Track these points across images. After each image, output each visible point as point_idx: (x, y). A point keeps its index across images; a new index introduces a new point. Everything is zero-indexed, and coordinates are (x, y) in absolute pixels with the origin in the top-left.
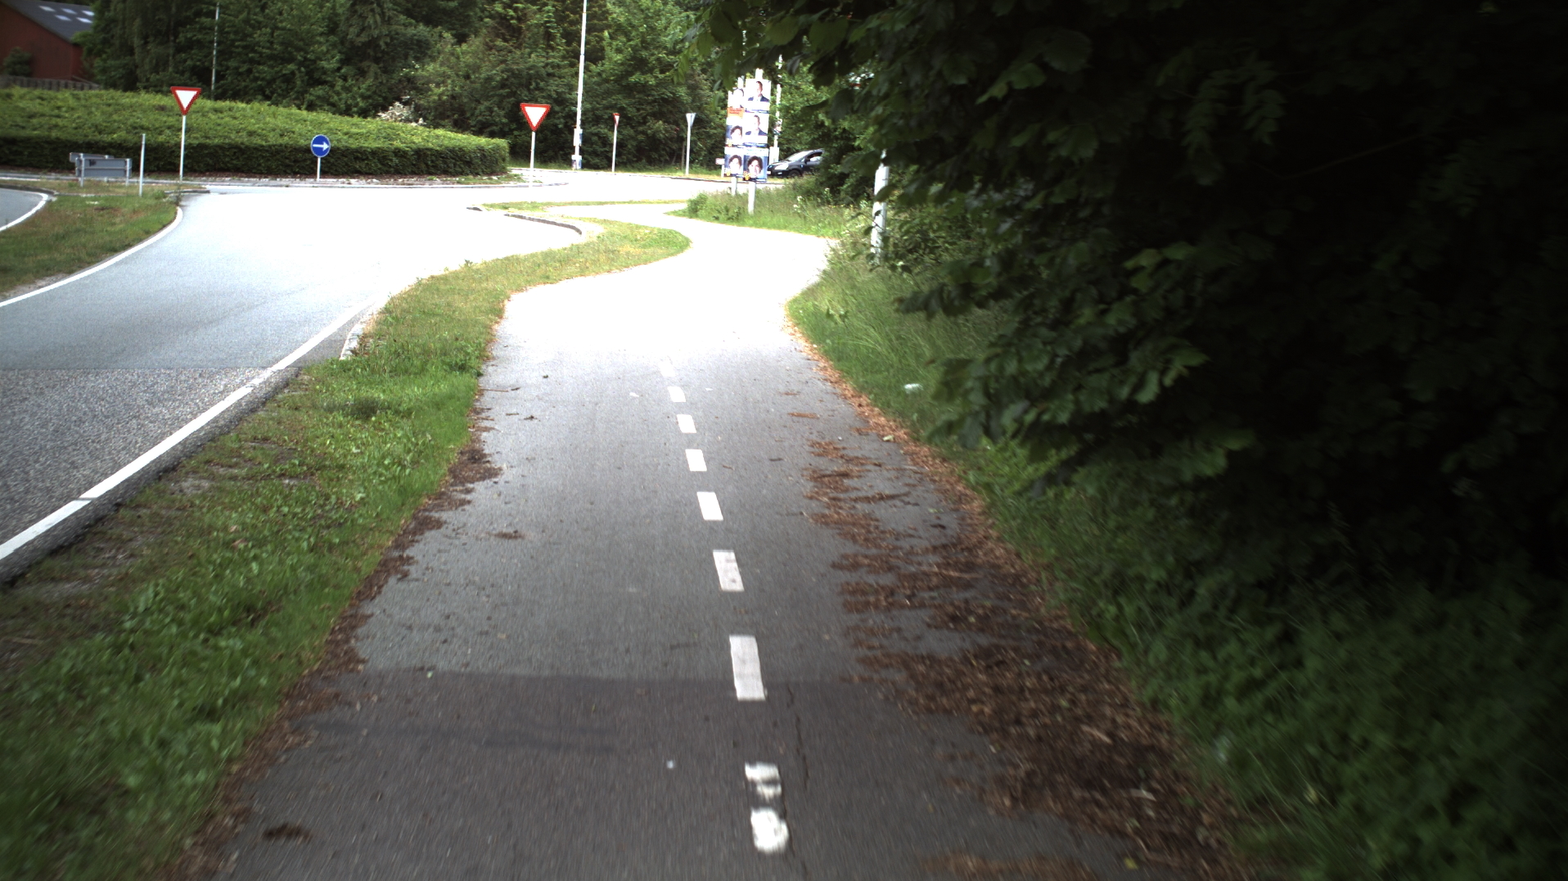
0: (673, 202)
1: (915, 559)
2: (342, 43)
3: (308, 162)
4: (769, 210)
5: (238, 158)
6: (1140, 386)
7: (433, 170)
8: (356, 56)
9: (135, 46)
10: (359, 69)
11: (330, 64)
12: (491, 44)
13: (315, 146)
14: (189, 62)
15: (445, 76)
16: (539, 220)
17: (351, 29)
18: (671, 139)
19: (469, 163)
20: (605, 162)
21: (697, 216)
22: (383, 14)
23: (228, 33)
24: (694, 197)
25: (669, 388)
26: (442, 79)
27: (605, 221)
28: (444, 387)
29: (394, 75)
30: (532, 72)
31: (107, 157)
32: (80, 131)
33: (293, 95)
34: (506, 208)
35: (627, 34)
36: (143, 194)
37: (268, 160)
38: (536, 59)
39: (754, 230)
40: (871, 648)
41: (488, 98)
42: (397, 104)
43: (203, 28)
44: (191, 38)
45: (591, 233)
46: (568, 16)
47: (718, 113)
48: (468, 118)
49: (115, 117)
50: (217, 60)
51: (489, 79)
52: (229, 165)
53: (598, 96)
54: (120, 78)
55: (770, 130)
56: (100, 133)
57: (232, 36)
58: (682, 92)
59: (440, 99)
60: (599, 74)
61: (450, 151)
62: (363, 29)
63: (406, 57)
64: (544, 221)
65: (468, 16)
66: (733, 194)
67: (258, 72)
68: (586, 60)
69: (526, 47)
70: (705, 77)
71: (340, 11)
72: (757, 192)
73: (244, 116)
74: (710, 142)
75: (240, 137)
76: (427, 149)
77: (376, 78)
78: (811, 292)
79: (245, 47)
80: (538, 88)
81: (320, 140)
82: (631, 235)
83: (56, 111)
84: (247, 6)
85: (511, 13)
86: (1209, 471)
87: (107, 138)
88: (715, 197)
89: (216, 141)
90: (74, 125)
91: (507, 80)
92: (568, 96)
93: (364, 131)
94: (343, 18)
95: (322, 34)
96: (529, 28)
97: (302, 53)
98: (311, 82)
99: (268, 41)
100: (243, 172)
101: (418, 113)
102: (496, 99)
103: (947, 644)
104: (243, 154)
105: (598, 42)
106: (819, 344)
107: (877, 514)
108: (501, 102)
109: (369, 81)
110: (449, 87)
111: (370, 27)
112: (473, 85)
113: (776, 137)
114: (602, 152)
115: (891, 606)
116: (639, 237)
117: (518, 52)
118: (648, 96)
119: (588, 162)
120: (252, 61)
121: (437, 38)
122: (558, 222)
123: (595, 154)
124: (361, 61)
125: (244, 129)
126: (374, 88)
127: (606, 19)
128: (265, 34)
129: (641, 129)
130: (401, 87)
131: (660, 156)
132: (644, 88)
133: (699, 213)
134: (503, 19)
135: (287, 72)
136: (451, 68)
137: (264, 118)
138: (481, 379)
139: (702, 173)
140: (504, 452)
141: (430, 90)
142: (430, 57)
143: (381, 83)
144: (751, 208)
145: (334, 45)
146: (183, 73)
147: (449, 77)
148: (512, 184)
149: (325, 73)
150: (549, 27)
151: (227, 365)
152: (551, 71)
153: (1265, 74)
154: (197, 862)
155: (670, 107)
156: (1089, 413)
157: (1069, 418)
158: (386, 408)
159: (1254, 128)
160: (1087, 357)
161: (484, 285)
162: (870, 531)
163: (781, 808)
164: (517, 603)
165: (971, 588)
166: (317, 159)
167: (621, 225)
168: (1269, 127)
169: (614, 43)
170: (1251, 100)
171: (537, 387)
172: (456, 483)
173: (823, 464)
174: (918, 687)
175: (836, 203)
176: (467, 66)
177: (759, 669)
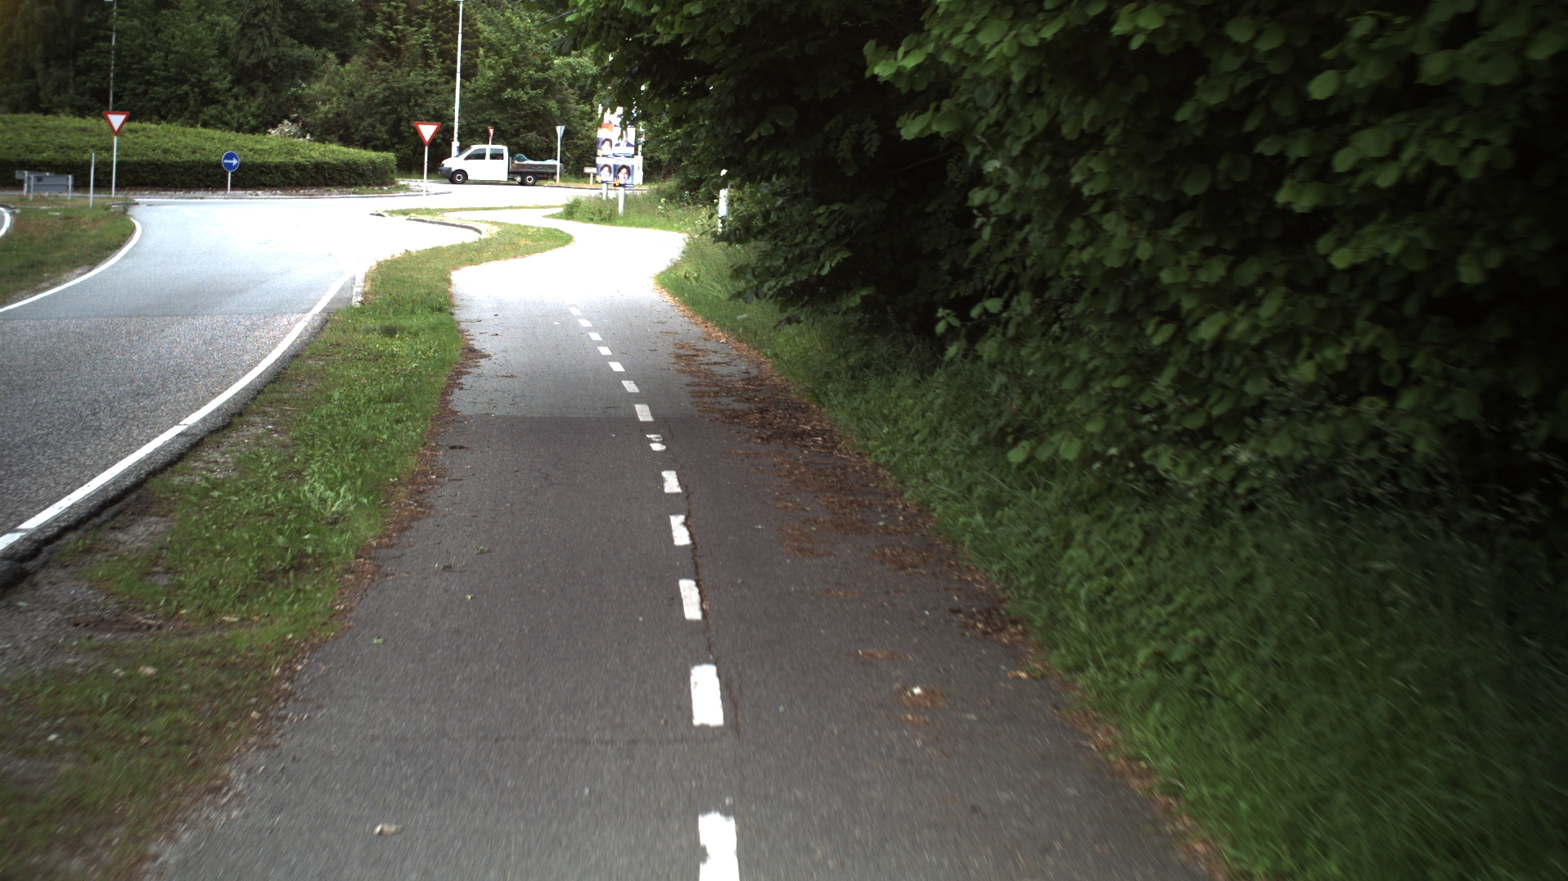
0: (549, 207)
1: (731, 383)
2: (233, 64)
3: (219, 177)
4: (637, 212)
5: (155, 173)
6: (823, 266)
7: (330, 182)
8: (246, 77)
9: (37, 69)
10: (249, 89)
11: (221, 85)
12: (373, 63)
13: (226, 161)
14: (89, 85)
15: (330, 95)
16: (439, 223)
17: (241, 51)
18: (542, 149)
19: (362, 175)
21: (573, 219)
22: (271, 37)
23: (125, 56)
24: (571, 200)
25: (579, 320)
26: (327, 97)
27: (495, 223)
28: (433, 320)
29: (283, 94)
30: (411, 90)
31: (48, 174)
32: (13, 151)
33: (187, 113)
35: (499, 54)
36: (96, 206)
37: (182, 175)
38: (415, 78)
39: (624, 229)
40: (705, 407)
41: (370, 115)
42: (286, 122)
43: (100, 52)
44: (90, 61)
45: (488, 232)
46: (442, 36)
47: (584, 125)
48: (353, 134)
49: (43, 138)
50: (114, 82)
51: (372, 97)
52: (147, 180)
53: (472, 112)
54: (25, 101)
55: (636, 142)
56: (31, 152)
57: (129, 60)
58: (552, 104)
59: (326, 117)
60: (474, 91)
61: (345, 164)
62: (252, 52)
63: (293, 77)
64: (444, 224)
65: (348, 37)
66: (604, 198)
67: (154, 93)
68: (462, 77)
69: (405, 66)
70: (572, 91)
71: (230, 35)
72: (626, 196)
73: (157, 135)
75: (156, 154)
76: (325, 163)
77: (265, 97)
78: (675, 266)
79: (140, 70)
80: (417, 104)
81: (230, 156)
82: (522, 231)
85: (391, 34)
86: (853, 305)
87: (37, 157)
88: (588, 201)
89: (135, 158)
90: (7, 146)
91: (388, 97)
92: (445, 112)
94: (233, 41)
95: (214, 56)
96: (407, 48)
97: (196, 75)
98: (204, 102)
99: (163, 64)
100: (159, 186)
101: (305, 129)
102: (378, 116)
103: (742, 406)
104: (160, 169)
105: (470, 60)
106: (679, 297)
107: (712, 369)
108: (383, 118)
109: (259, 100)
110: (335, 105)
111: (259, 49)
112: (357, 103)
113: (641, 147)
115: (715, 396)
116: (529, 234)
117: (399, 72)
118: (520, 110)
120: (148, 83)
121: (321, 59)
122: (456, 224)
124: (251, 81)
125: (159, 147)
126: (263, 107)
127: (478, 37)
128: (160, 58)
129: (514, 140)
130: (289, 105)
132: (515, 103)
133: (574, 215)
134: (384, 40)
135: (182, 92)
136: (336, 87)
137: (176, 137)
138: (454, 316)
139: (571, 181)
140: (488, 349)
141: (317, 107)
142: (316, 76)
143: (270, 101)
144: (621, 209)
145: (226, 67)
146: (82, 94)
147: (334, 95)
148: (401, 193)
149: (218, 93)
150: (427, 47)
151: (277, 311)
152: (429, 88)
153: (873, 125)
154: (428, 453)
155: (540, 121)
156: (801, 282)
157: (792, 285)
158: (402, 330)
159: (868, 150)
160: (802, 258)
161: (428, 265)
162: (708, 375)
163: (663, 443)
164: (524, 396)
165: (759, 391)
166: (227, 173)
167: (511, 225)
168: (874, 149)
169: (488, 61)
170: (866, 138)
171: (493, 320)
172: (467, 359)
173: (682, 352)
174: (726, 418)
175: (695, 204)
176: (350, 85)
177: (649, 413)
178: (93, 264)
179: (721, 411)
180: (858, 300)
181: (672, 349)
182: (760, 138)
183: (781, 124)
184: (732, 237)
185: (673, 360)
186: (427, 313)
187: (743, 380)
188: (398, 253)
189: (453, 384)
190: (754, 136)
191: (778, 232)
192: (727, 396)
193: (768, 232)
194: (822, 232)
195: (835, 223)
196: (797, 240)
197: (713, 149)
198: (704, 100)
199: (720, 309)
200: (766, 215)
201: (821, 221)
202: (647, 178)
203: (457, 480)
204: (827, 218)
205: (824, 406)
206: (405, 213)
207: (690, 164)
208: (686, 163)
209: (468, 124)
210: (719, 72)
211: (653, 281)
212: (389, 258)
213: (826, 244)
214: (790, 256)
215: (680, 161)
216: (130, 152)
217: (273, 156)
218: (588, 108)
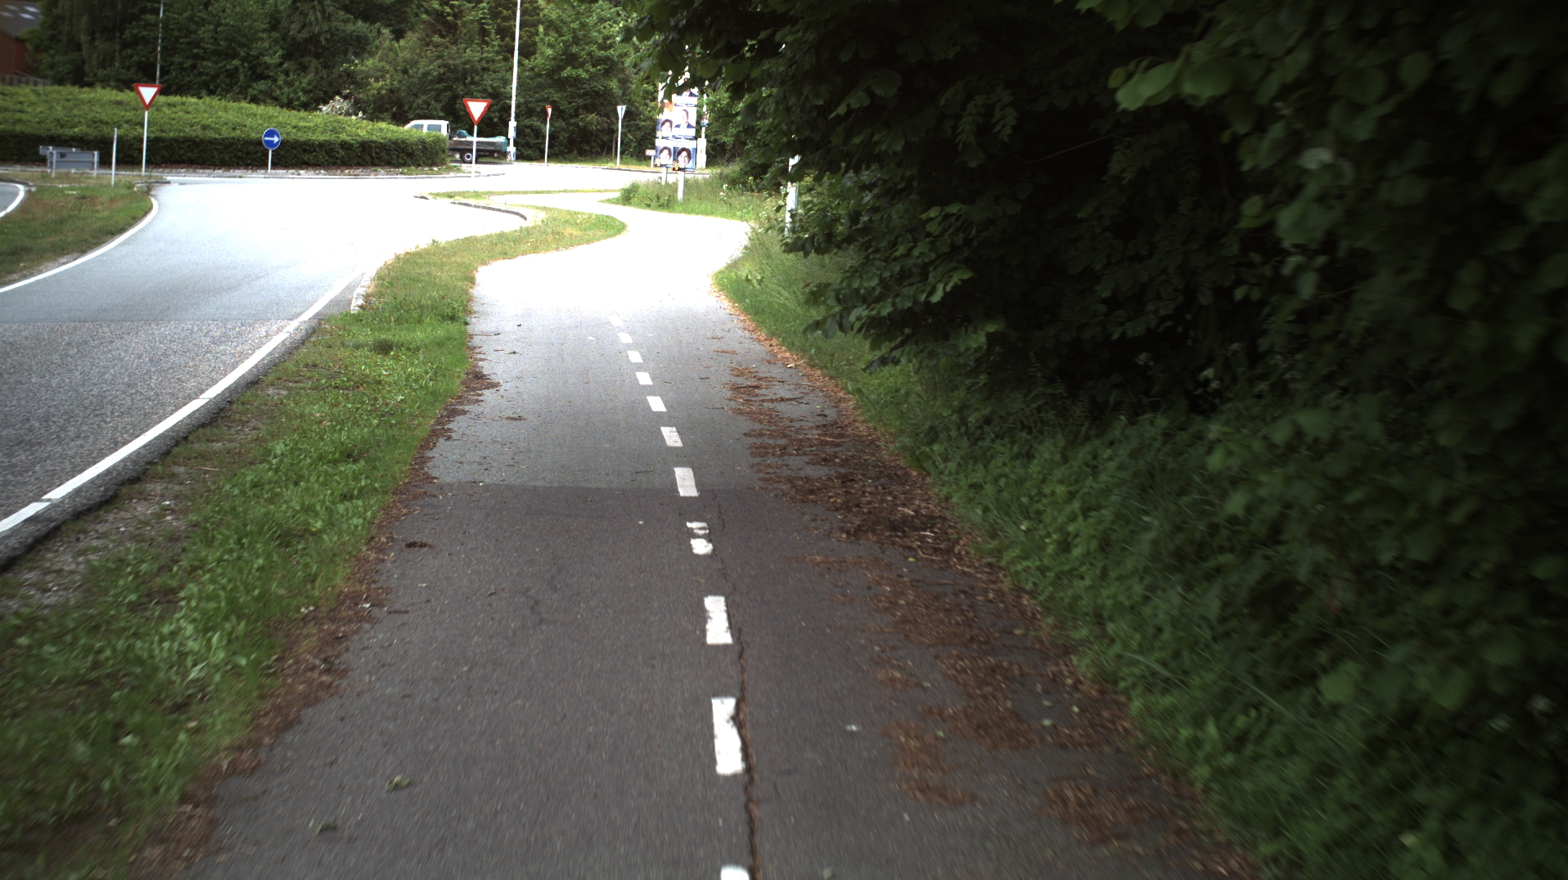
0: (606, 191)
1: (803, 432)
2: (284, 38)
3: (259, 155)
4: (697, 197)
5: (192, 150)
6: (932, 292)
7: (376, 162)
8: (296, 52)
9: (82, 42)
10: (300, 64)
11: (272, 59)
12: (428, 40)
13: (266, 139)
14: (135, 58)
15: (384, 71)
16: (484, 208)
17: (293, 26)
18: (602, 131)
19: (411, 155)
20: (537, 153)
21: (630, 204)
22: (323, 11)
23: (172, 30)
24: (627, 185)
25: (619, 334)
26: (380, 74)
27: (544, 208)
28: (440, 333)
29: (335, 71)
30: (467, 66)
31: (74, 150)
32: (43, 125)
33: (236, 89)
34: (451, 197)
35: (559, 30)
36: (115, 184)
37: (222, 152)
38: (472, 54)
39: (683, 216)
40: (769, 473)
41: (425, 92)
42: (337, 98)
43: (147, 25)
44: (137, 34)
45: (535, 218)
46: (501, 12)
47: (647, 105)
48: (406, 112)
49: (75, 112)
50: (161, 56)
51: (426, 74)
52: (184, 157)
53: (530, 90)
54: (68, 73)
55: (698, 123)
56: (62, 127)
57: (176, 33)
58: (614, 84)
59: (378, 93)
60: (532, 69)
61: (393, 143)
62: (304, 26)
63: (346, 52)
64: (489, 208)
65: (404, 12)
66: (663, 183)
67: (203, 67)
68: (520, 54)
69: (461, 43)
71: (282, 8)
72: (686, 181)
73: (197, 111)
74: (639, 134)
75: (195, 130)
76: (372, 142)
77: (317, 73)
78: (734, 265)
79: (188, 44)
80: (473, 82)
81: (271, 133)
82: (571, 219)
83: (19, 106)
84: (190, 4)
85: (448, 10)
87: (69, 132)
88: (647, 186)
89: (171, 135)
90: (37, 120)
91: (444, 74)
92: (502, 90)
93: (312, 125)
94: (285, 15)
95: (264, 31)
96: (464, 25)
97: (245, 49)
98: (254, 77)
99: (212, 38)
100: (198, 164)
101: (358, 106)
102: (433, 93)
103: (818, 472)
104: (198, 146)
105: (529, 37)
106: (740, 303)
107: (778, 408)
108: (438, 95)
109: (311, 76)
110: (388, 82)
111: (311, 24)
112: (411, 80)
113: (703, 129)
114: (535, 144)
115: (782, 455)
116: (578, 221)
117: (455, 48)
118: (579, 89)
119: (522, 153)
120: (196, 57)
121: (375, 34)
122: (502, 209)
123: (528, 145)
124: (302, 57)
125: (198, 123)
126: (315, 83)
127: (538, 14)
128: (209, 31)
129: (573, 121)
130: (341, 81)
131: (592, 147)
132: (576, 82)
133: (632, 201)
134: (439, 16)
135: (232, 67)
136: (390, 63)
137: (217, 112)
138: (468, 327)
139: (632, 164)
140: (499, 374)
141: (370, 84)
142: (369, 52)
143: (322, 78)
144: (680, 195)
145: (276, 41)
146: (129, 68)
147: (388, 72)
148: (452, 174)
149: (267, 68)
150: (484, 24)
151: (261, 318)
152: (486, 65)
153: (1007, 98)
154: (373, 556)
155: (601, 100)
156: (902, 310)
157: (889, 314)
158: (400, 346)
159: (999, 132)
160: (903, 277)
161: (453, 259)
162: (773, 418)
163: (709, 538)
164: (529, 451)
165: (838, 445)
166: (268, 151)
167: (560, 211)
168: (1008, 131)
169: (547, 39)
170: (997, 115)
171: (514, 333)
172: (470, 389)
173: (740, 381)
174: (797, 491)
175: (759, 191)
176: (404, 61)
177: (693, 483)
178: (83, 252)
179: (790, 480)
180: (982, 339)
181: (728, 378)
182: (850, 111)
183: (879, 92)
184: (808, 246)
185: (729, 394)
186: (435, 323)
187: (818, 427)
188: (424, 244)
189: (440, 432)
190: (841, 110)
191: (870, 241)
192: (798, 455)
193: (857, 241)
194: (933, 243)
195: (950, 231)
196: (898, 254)
197: (784, 127)
198: (773, 61)
199: (787, 321)
200: (854, 217)
201: (932, 228)
202: (711, 161)
203: (399, 612)
204: (939, 224)
205: (929, 474)
206: (450, 196)
207: (755, 148)
208: (750, 146)
209: (526, 103)
210: (794, 21)
211: (710, 281)
212: (413, 250)
213: (937, 259)
214: (887, 274)
215: (745, 144)
216: (166, 128)
217: (318, 134)
218: (651, 88)
